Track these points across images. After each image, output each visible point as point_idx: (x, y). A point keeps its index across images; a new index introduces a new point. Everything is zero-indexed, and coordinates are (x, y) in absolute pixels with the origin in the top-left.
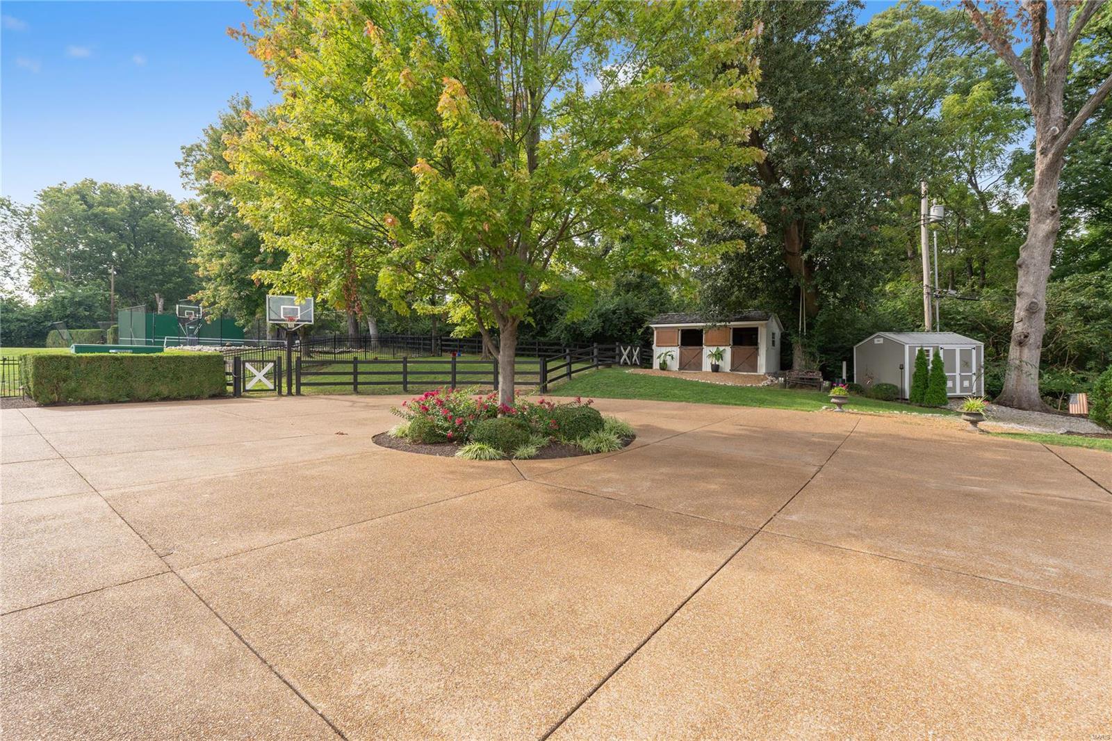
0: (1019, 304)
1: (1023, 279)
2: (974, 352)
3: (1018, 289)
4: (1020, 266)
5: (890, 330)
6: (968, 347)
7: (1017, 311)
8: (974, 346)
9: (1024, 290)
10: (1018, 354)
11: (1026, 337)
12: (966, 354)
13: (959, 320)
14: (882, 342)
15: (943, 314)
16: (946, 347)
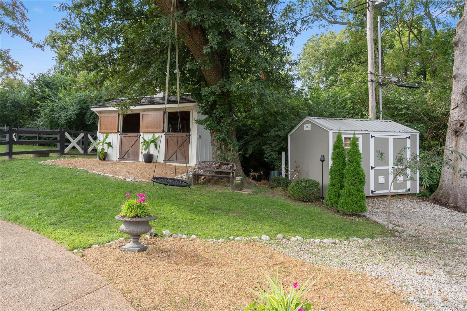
0: (455, 89)
1: (459, 59)
2: (409, 142)
3: (455, 72)
4: (456, 44)
5: (320, 115)
6: (403, 136)
7: (453, 96)
8: (409, 135)
9: (460, 72)
10: (454, 144)
11: (462, 125)
12: (399, 144)
13: (401, 110)
14: (309, 128)
15: (387, 103)
16: (378, 135)
